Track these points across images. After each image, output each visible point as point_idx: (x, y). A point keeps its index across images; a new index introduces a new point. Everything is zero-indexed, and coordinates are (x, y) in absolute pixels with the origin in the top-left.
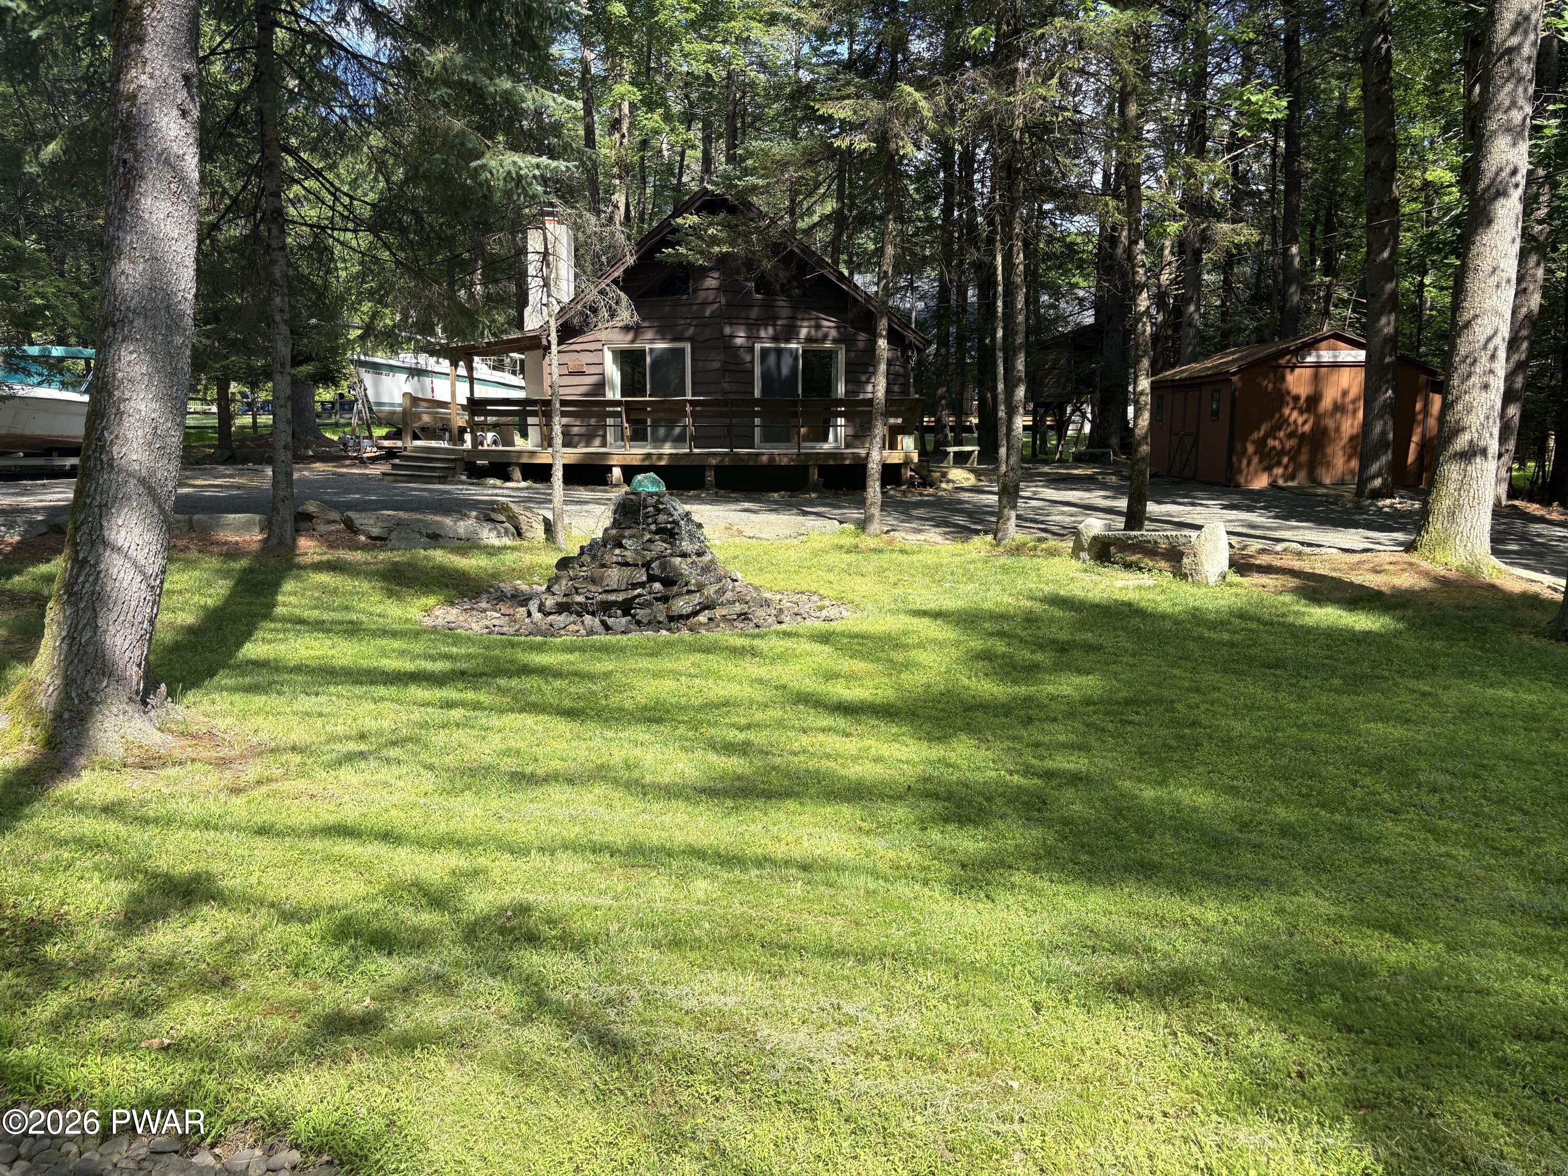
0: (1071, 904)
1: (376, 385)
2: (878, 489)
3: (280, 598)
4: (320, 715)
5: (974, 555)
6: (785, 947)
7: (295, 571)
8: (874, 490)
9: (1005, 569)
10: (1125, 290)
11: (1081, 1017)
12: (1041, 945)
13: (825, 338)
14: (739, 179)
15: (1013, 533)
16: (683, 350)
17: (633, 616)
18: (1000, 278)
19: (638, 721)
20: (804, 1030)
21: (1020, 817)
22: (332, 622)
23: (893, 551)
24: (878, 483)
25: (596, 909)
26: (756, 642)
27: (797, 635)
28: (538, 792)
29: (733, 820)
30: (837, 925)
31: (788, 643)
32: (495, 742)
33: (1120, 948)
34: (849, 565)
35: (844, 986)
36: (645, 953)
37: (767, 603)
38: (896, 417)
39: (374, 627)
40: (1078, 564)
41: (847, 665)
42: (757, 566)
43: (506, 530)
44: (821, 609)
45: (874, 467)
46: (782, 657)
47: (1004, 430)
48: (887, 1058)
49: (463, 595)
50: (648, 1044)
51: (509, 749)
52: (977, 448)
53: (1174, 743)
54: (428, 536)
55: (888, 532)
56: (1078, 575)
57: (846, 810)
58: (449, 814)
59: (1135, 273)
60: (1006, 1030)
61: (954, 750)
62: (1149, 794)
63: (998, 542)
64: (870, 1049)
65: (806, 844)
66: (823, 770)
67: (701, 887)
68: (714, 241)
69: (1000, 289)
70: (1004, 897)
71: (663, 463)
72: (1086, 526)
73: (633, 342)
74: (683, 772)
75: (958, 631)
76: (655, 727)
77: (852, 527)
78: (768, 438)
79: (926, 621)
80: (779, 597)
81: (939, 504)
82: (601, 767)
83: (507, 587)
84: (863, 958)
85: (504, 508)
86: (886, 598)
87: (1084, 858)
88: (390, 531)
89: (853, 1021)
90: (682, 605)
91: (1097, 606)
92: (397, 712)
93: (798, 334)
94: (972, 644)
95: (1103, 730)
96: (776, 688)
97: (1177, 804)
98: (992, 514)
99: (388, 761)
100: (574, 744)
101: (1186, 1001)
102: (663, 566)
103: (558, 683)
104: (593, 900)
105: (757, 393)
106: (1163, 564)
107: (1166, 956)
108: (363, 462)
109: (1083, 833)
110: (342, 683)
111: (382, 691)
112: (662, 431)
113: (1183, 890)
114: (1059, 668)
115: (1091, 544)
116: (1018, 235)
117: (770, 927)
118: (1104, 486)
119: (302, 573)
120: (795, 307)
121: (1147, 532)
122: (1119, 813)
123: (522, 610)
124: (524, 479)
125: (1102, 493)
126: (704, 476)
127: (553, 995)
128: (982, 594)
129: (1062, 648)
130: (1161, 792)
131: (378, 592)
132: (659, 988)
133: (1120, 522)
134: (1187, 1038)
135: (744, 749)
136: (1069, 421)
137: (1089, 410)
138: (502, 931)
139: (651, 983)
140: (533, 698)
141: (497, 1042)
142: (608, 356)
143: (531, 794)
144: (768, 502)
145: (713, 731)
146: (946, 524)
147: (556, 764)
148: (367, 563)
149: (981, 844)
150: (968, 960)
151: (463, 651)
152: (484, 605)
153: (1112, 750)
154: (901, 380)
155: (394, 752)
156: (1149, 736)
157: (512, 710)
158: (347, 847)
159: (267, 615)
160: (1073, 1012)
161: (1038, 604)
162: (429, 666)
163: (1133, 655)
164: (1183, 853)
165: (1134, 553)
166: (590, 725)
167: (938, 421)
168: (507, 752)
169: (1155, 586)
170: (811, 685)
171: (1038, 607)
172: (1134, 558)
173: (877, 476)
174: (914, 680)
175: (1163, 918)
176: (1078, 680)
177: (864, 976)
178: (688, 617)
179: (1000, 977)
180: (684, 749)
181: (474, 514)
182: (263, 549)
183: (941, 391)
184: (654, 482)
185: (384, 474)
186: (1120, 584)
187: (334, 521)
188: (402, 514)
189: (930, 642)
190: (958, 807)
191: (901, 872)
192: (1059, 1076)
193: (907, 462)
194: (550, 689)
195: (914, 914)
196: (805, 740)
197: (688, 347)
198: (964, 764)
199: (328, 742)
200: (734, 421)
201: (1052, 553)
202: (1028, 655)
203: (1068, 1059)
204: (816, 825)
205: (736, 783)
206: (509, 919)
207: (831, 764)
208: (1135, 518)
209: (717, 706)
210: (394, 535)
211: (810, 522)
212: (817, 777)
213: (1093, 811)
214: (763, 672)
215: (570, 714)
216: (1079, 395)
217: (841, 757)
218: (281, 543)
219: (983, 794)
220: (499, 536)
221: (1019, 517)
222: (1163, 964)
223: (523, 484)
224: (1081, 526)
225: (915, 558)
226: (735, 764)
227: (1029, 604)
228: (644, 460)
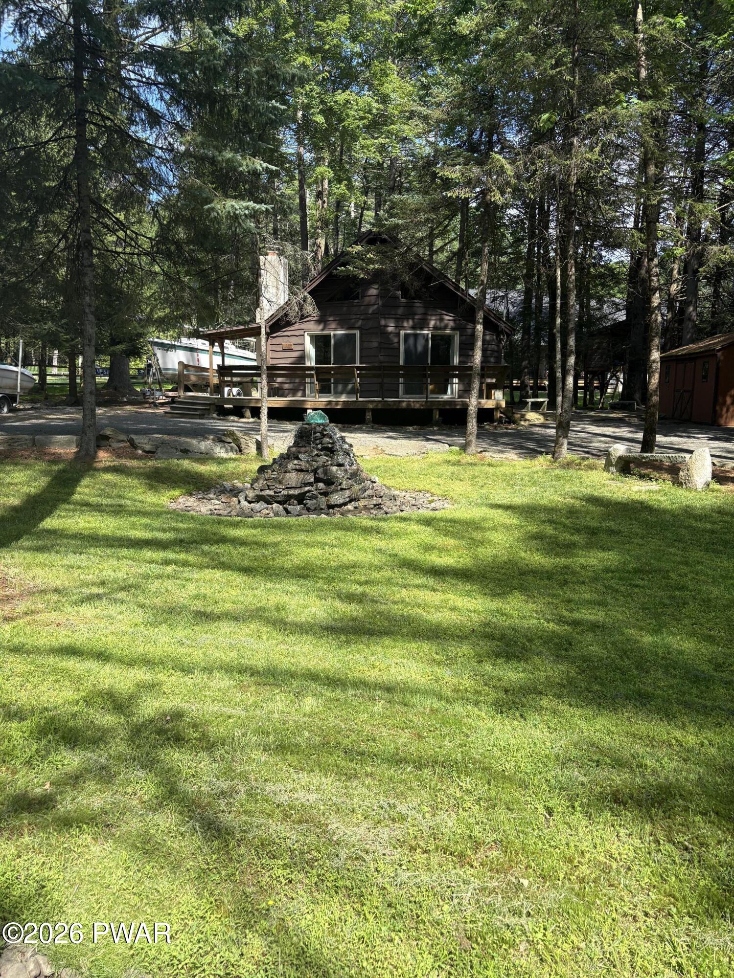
0: (583, 724)
1: (164, 357)
2: (475, 424)
3: (78, 489)
4: (79, 567)
5: (538, 468)
6: (362, 754)
7: (91, 472)
8: (472, 425)
9: (558, 478)
10: (644, 293)
11: (583, 823)
12: (557, 756)
13: (446, 327)
14: (386, 220)
15: (565, 453)
16: (355, 335)
17: (305, 505)
18: (559, 284)
19: (292, 576)
20: (365, 825)
21: (552, 654)
22: (107, 506)
23: (483, 465)
24: (475, 420)
25: (229, 717)
26: (381, 524)
27: (410, 520)
28: (213, 626)
29: (344, 651)
30: (404, 737)
31: (403, 525)
32: (191, 589)
33: (618, 763)
34: (453, 473)
35: (401, 788)
36: (257, 755)
37: (394, 498)
38: (492, 378)
39: (133, 508)
40: (609, 475)
41: (442, 541)
42: (392, 473)
43: (232, 448)
44: (431, 502)
45: (472, 410)
46: (397, 535)
47: (560, 385)
48: (425, 851)
49: (198, 489)
50: (244, 831)
51: (199, 595)
52: (546, 400)
53: (667, 602)
54: (181, 451)
55: (481, 452)
56: (607, 482)
57: (425, 646)
58: (147, 640)
59: (651, 280)
60: (523, 832)
61: (509, 603)
62: (647, 639)
63: (555, 459)
64: (414, 843)
65: (393, 671)
66: (414, 614)
67: (309, 703)
68: (371, 261)
69: (559, 291)
70: (534, 718)
71: (339, 407)
72: (614, 450)
73: (323, 330)
74: (315, 614)
75: (521, 519)
76: (302, 581)
77: (457, 448)
78: (408, 392)
79: (500, 511)
80: (404, 493)
81: (518, 434)
82: (259, 609)
83: (228, 485)
84: (419, 765)
85: (231, 434)
86: (475, 495)
87: (596, 687)
88: (157, 447)
89: (403, 818)
90: (336, 498)
91: (619, 503)
92: (130, 567)
93: (428, 324)
94: (530, 528)
95: (617, 591)
96: (390, 556)
97: (668, 649)
98: (552, 441)
99: (116, 601)
100: (245, 592)
101: (669, 813)
102: (325, 472)
103: (242, 550)
104: (229, 711)
105: (401, 362)
106: (666, 476)
107: (654, 771)
108: (156, 405)
109: (597, 668)
110: (99, 546)
111: (125, 552)
112: (340, 387)
113: (668, 715)
114: (589, 546)
115: (617, 462)
116: (571, 256)
117: (354, 737)
118: (629, 425)
119: (97, 473)
120: (426, 307)
121: (657, 454)
122: (624, 654)
123: (235, 499)
124: (253, 417)
125: (628, 429)
126: (365, 415)
127: (183, 786)
128: (540, 494)
129: (593, 532)
130: (656, 639)
131: (144, 486)
132: (260, 784)
133: (638, 448)
134: (669, 847)
135: (360, 599)
136: (608, 384)
137: (622, 376)
138: (161, 732)
139: (256, 780)
140: (224, 559)
141: (133, 825)
142: (308, 339)
143: (207, 627)
144: (406, 432)
145: (341, 585)
146: (521, 447)
147: (228, 606)
148: (139, 468)
149: (521, 675)
150: (500, 768)
151: (185, 526)
152: (212, 496)
153: (622, 606)
154: (496, 354)
155: (121, 595)
156: (650, 596)
157: (208, 567)
158: (71, 664)
159: (66, 501)
160: (578, 819)
161: (578, 502)
162: (160, 535)
163: (642, 538)
164: (671, 687)
165: (647, 468)
166: (258, 578)
167: (523, 383)
168: (197, 597)
169: (660, 491)
170: (414, 554)
171: (578, 504)
172: (646, 472)
173: (474, 415)
174: (485, 552)
175: (653, 739)
176: (601, 555)
177: (418, 780)
178: (340, 506)
179: (524, 785)
180: (320, 598)
181: (212, 437)
182: (75, 458)
183: (525, 363)
184: (321, 417)
185: (166, 413)
186: (636, 489)
187: (123, 441)
188: (166, 437)
189: (500, 526)
190: (507, 646)
191: (460, 695)
192: (562, 876)
193: (498, 407)
194: (235, 553)
195: (464, 730)
196: (404, 593)
197: (358, 333)
198: (515, 613)
199: (80, 586)
200: (385, 380)
201: (591, 467)
202: (568, 537)
203: (571, 861)
204: (403, 657)
205: (351, 624)
206: (167, 722)
207: (419, 611)
208: (648, 445)
209: (347, 568)
210: (159, 450)
211: (430, 445)
212: (408, 621)
213: (605, 652)
214: (383, 544)
215: (246, 570)
216: (615, 366)
217: (428, 607)
218: (87, 454)
219: (527, 636)
220: (227, 452)
221: (569, 443)
222: (651, 779)
223: (251, 420)
224: (610, 450)
225: (498, 469)
226: (352, 609)
227: (572, 501)
228: (327, 405)
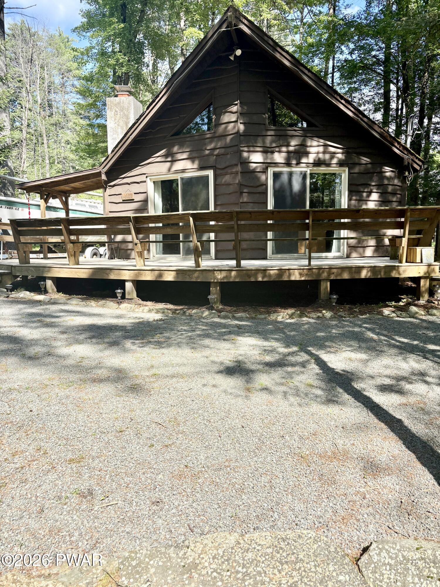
13: (331, 162)
16: (207, 177)
73: (168, 173)
78: (280, 250)
105: (270, 206)
120: (304, 136)
126: (208, 293)
142: (151, 186)
193: (430, 275)
197: (210, 173)
200: (245, 235)
228: (156, 278)
